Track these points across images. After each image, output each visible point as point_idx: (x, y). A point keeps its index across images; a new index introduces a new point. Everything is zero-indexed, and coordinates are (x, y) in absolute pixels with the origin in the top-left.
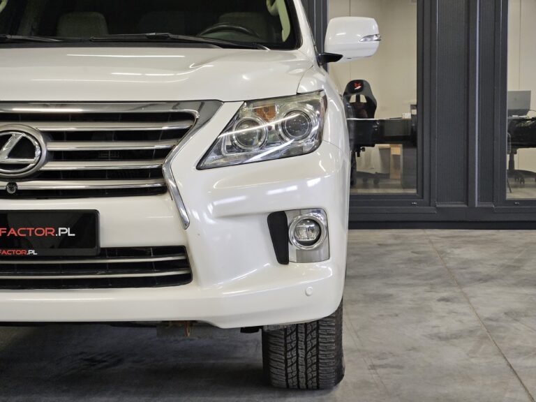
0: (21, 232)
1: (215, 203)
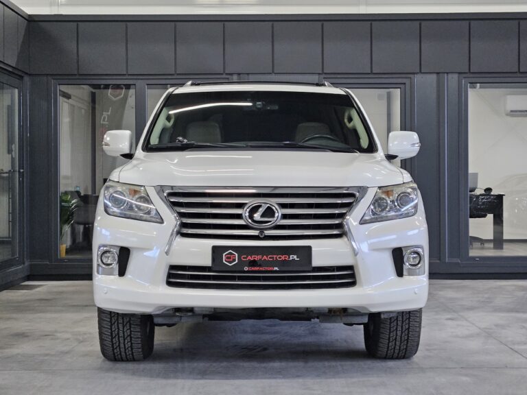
0: (270, 258)
1: (369, 242)
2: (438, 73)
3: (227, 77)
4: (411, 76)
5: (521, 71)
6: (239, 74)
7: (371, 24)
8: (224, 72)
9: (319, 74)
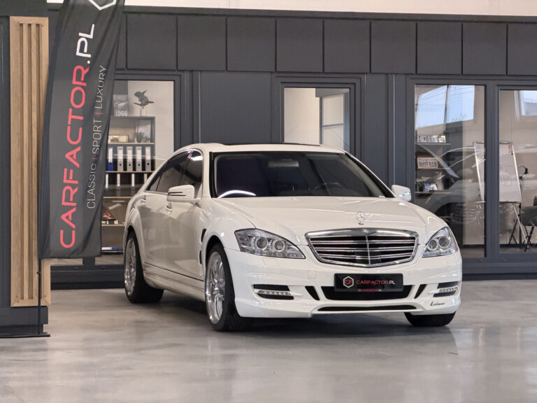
2: (387, 74)
3: (179, 73)
4: (362, 76)
5: (464, 73)
6: (192, 71)
7: (323, 22)
8: (177, 68)
9: (271, 73)
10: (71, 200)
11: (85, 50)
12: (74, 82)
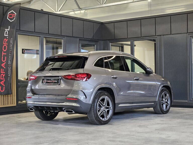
8: (156, 35)
9: (186, 33)
10: (3, 78)
11: (7, 34)
12: (4, 44)
